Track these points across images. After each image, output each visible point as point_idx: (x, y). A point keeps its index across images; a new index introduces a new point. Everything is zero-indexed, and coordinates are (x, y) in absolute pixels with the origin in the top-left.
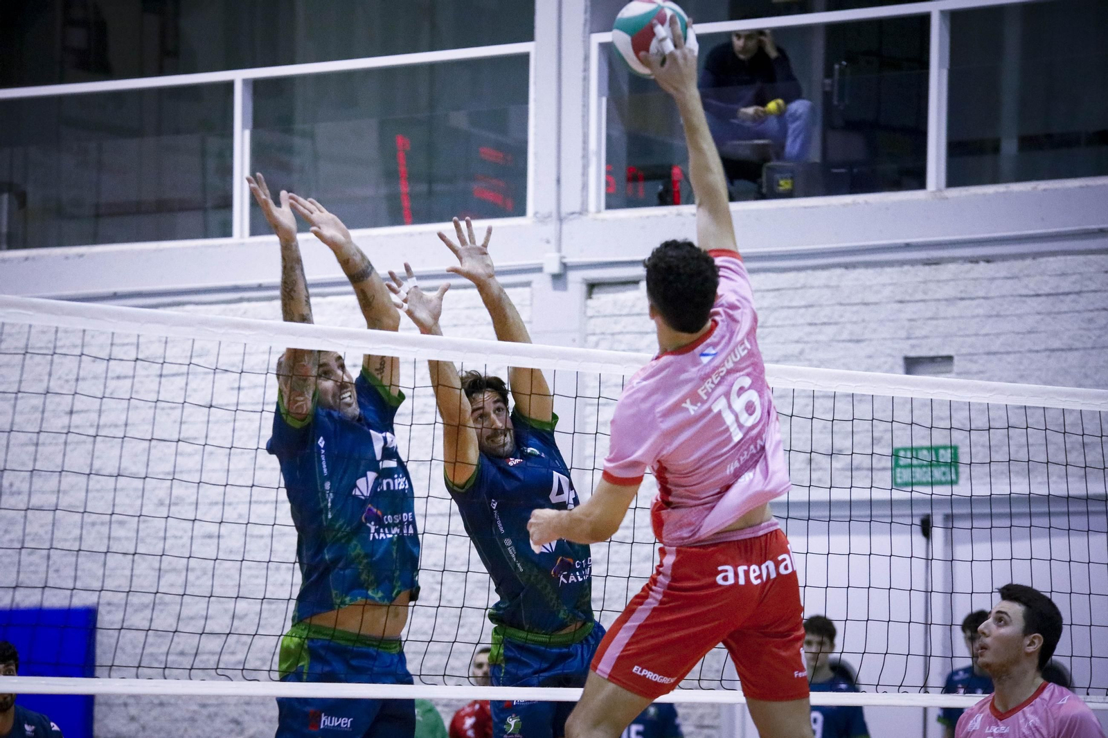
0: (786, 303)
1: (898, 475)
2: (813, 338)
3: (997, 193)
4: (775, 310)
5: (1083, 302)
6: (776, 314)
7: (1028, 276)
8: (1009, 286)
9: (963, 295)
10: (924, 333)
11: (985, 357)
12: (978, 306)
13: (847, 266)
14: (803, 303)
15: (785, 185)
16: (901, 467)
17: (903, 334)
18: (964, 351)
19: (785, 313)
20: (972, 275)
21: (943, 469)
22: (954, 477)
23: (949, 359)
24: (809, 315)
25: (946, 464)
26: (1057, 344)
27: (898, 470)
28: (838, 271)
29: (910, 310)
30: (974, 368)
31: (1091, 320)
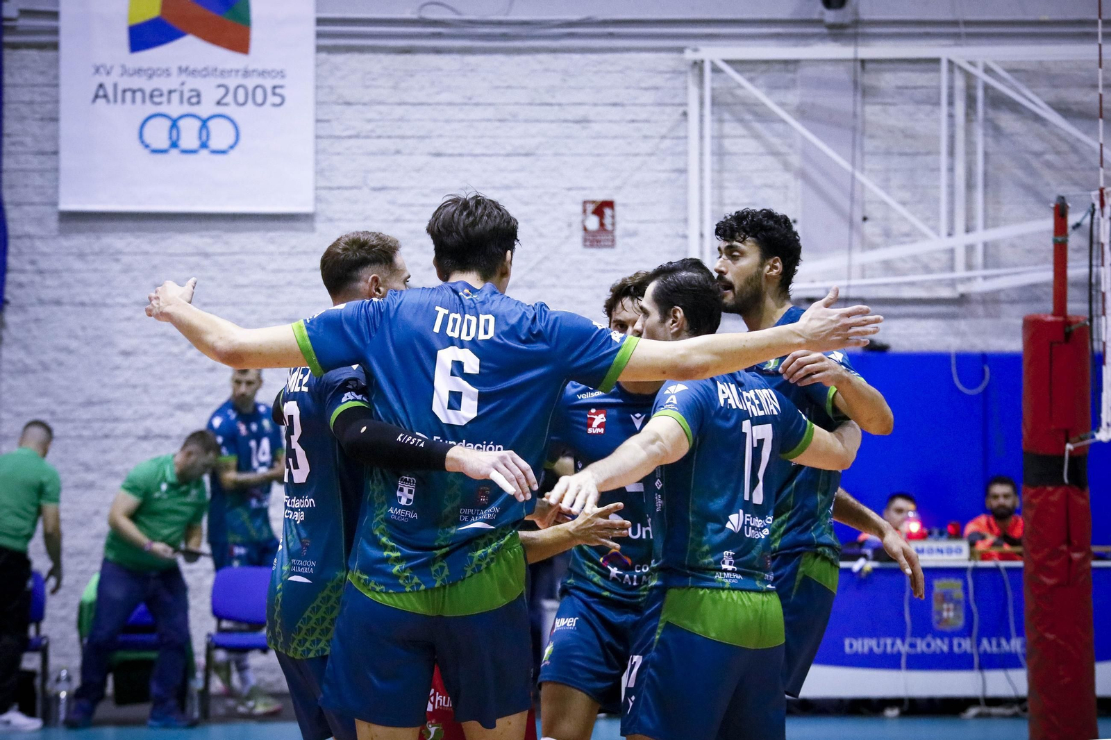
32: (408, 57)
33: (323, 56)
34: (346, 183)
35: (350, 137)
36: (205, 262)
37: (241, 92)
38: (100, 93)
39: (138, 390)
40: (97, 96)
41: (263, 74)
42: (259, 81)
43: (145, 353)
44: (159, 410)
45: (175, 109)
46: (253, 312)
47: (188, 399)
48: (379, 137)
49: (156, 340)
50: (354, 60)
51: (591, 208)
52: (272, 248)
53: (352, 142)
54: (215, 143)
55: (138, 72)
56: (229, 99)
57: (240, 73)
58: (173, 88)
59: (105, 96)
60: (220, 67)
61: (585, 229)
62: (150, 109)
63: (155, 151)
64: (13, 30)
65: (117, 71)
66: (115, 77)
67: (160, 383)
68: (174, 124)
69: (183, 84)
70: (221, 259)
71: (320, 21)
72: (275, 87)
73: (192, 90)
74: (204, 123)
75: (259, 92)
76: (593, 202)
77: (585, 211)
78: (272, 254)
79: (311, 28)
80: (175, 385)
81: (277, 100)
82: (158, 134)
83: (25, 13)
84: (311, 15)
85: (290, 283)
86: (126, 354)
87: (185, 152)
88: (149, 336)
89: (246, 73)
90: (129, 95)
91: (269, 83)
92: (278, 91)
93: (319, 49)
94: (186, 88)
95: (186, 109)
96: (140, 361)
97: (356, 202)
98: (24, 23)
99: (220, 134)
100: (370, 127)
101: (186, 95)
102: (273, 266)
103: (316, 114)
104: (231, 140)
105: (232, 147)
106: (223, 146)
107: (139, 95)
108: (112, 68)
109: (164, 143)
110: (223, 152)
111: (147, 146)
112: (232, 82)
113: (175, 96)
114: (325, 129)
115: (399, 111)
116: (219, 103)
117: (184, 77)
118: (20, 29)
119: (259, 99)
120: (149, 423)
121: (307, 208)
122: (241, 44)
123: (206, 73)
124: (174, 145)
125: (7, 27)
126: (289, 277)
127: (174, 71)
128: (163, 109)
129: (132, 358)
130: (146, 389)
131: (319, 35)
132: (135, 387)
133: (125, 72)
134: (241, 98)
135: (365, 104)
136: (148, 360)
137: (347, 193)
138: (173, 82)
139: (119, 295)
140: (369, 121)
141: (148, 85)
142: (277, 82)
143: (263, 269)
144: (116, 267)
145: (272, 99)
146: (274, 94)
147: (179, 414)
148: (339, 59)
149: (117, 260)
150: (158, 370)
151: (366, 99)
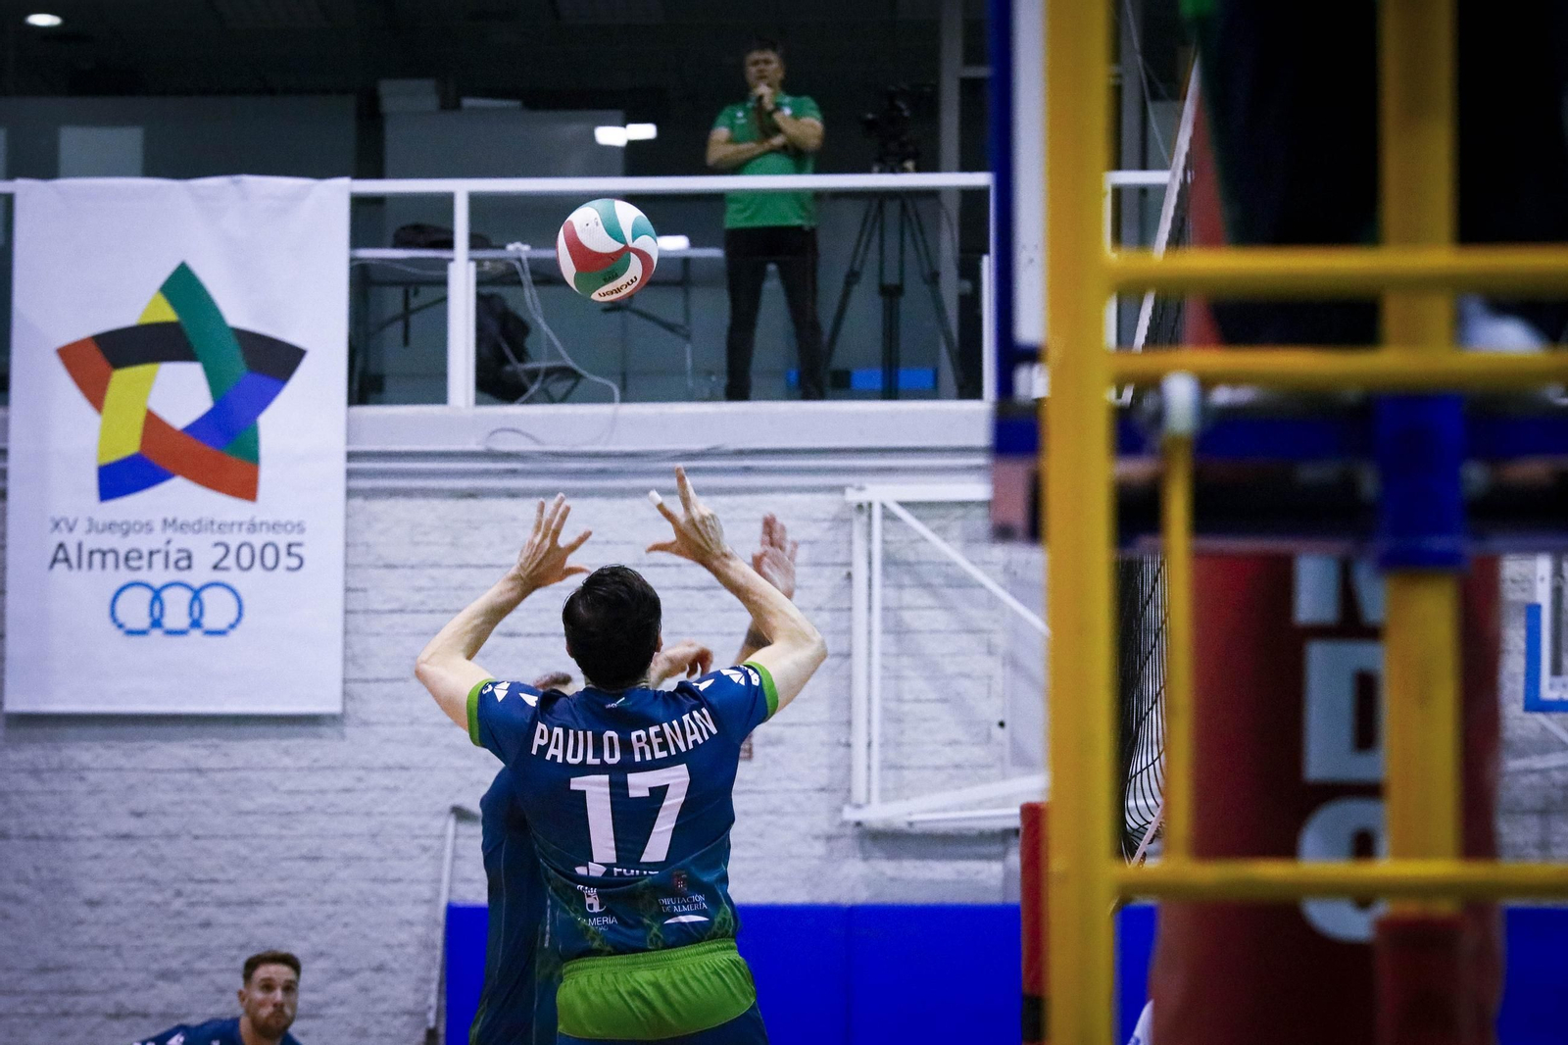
32: (472, 502)
33: (358, 502)
34: (386, 673)
35: (392, 611)
36: (199, 781)
37: (245, 553)
38: (60, 556)
39: (108, 952)
40: (55, 560)
41: (274, 527)
42: (270, 537)
43: (118, 903)
44: (136, 978)
45: (158, 576)
47: (175, 964)
48: (431, 612)
49: (133, 885)
50: (399, 507)
52: (287, 761)
53: (396, 618)
54: (209, 622)
55: (110, 527)
56: (230, 561)
57: (244, 527)
58: (154, 547)
59: (67, 560)
60: (218, 519)
62: (125, 576)
63: (131, 633)
65: (82, 526)
66: (79, 534)
67: (138, 943)
68: (157, 595)
69: (168, 542)
70: (219, 777)
71: (351, 456)
72: (290, 546)
73: (180, 551)
74: (196, 594)
75: (270, 552)
78: (286, 769)
79: (340, 465)
80: (156, 946)
81: (295, 562)
82: (135, 609)
84: (341, 449)
85: (310, 809)
86: (92, 903)
87: (171, 633)
88: (121, 880)
89: (253, 527)
90: (97, 558)
91: (282, 540)
92: (294, 550)
93: (350, 493)
94: (172, 548)
95: (173, 575)
96: (108, 914)
97: (399, 699)
99: (218, 609)
100: (418, 597)
101: (173, 557)
102: (289, 785)
103: (346, 582)
104: (232, 616)
105: (232, 626)
106: (222, 625)
107: (110, 558)
108: (75, 522)
109: (143, 622)
110: (221, 633)
111: (120, 626)
112: (234, 539)
113: (158, 559)
114: (358, 601)
115: (460, 576)
116: (215, 567)
117: (169, 533)
119: (270, 560)
120: (122, 997)
121: (335, 708)
122: (247, 489)
123: (200, 526)
124: (156, 623)
126: (310, 801)
127: (158, 526)
128: (143, 576)
129: (99, 911)
130: (118, 950)
131: (350, 474)
132: (104, 947)
133: (93, 527)
134: (245, 560)
135: (412, 567)
136: (121, 911)
137: (387, 688)
138: (155, 540)
139: (83, 825)
140: (420, 589)
141: (123, 545)
142: (294, 538)
143: (275, 790)
144: (81, 788)
145: (285, 561)
146: (289, 554)
147: (161, 984)
148: (379, 506)
149: (82, 779)
150: (134, 926)
151: (414, 560)
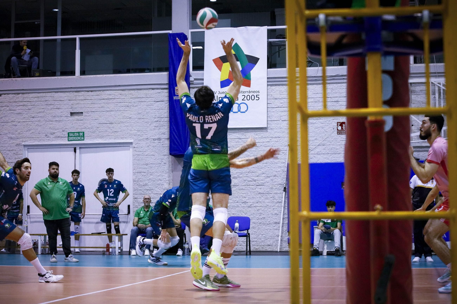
0: (40, 100)
1: (69, 138)
2: (47, 108)
3: (93, 77)
4: (37, 101)
5: (115, 101)
6: (38, 103)
7: (101, 95)
8: (96, 97)
9: (85, 99)
10: (75, 107)
11: (91, 112)
12: (89, 101)
13: (56, 92)
14: (44, 100)
15: (37, 74)
16: (70, 137)
17: (70, 107)
18: (85, 111)
19: (40, 102)
20: (87, 95)
21: (80, 137)
22: (83, 139)
23: (82, 113)
24: (46, 103)
25: (81, 136)
26: (109, 110)
27: (69, 137)
28: (54, 93)
29: (72, 102)
30: (88, 115)
31: (117, 105)
33: (269, 87)
34: (275, 119)
37: (248, 97)
41: (254, 92)
42: (253, 94)
46: (252, 153)
50: (277, 88)
51: (339, 124)
52: (257, 136)
53: (277, 108)
54: (241, 110)
55: (223, 93)
56: (245, 99)
57: (248, 92)
60: (243, 91)
61: (338, 130)
64: (193, 84)
66: (217, 94)
70: (244, 140)
71: (268, 78)
72: (257, 95)
74: (239, 105)
75: (253, 97)
76: (340, 122)
77: (337, 125)
78: (257, 138)
79: (266, 80)
81: (258, 98)
83: (195, 79)
84: (266, 77)
85: (261, 146)
87: (234, 112)
89: (250, 92)
91: (255, 94)
92: (257, 96)
93: (268, 85)
97: (278, 124)
98: (195, 82)
99: (243, 108)
100: (281, 105)
103: (267, 102)
104: (246, 109)
105: (246, 111)
110: (244, 112)
112: (246, 95)
114: (269, 106)
116: (242, 100)
118: (194, 83)
119: (253, 99)
121: (266, 126)
122: (248, 85)
125: (191, 83)
126: (261, 144)
131: (268, 82)
133: (220, 93)
134: (248, 99)
135: (280, 99)
137: (276, 122)
140: (281, 103)
142: (258, 94)
145: (256, 98)
146: (257, 97)
148: (273, 87)
151: (281, 97)
